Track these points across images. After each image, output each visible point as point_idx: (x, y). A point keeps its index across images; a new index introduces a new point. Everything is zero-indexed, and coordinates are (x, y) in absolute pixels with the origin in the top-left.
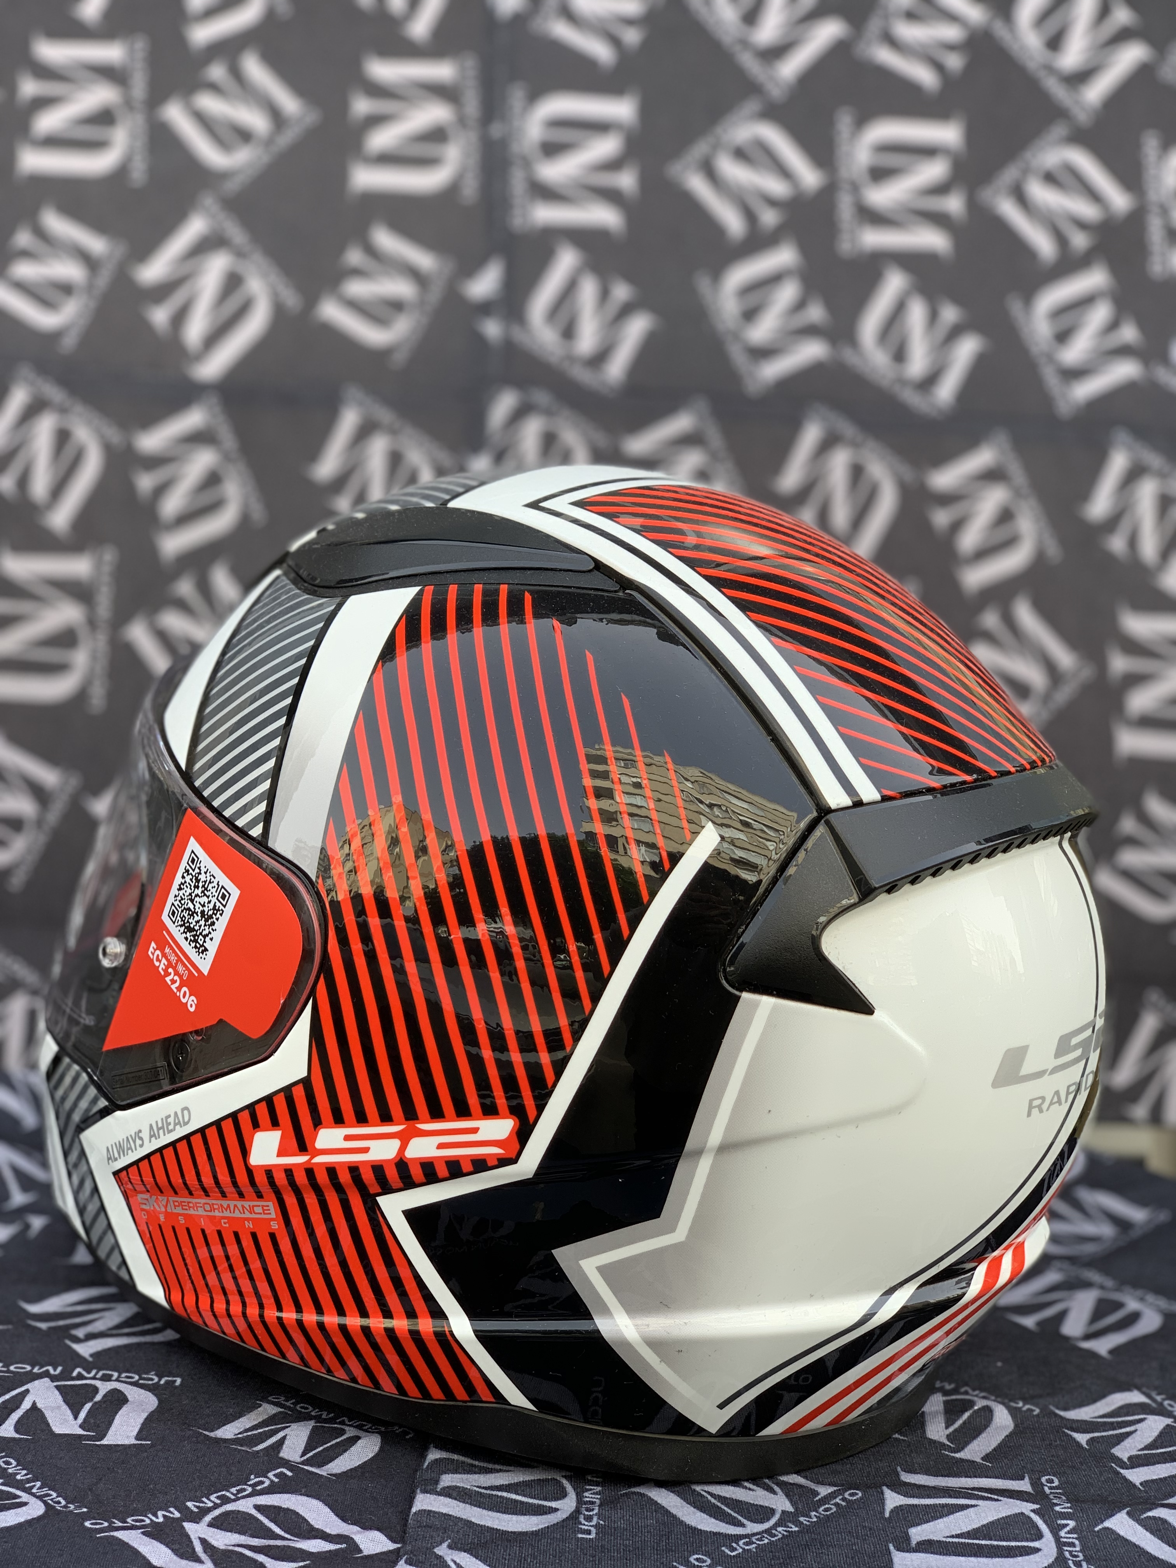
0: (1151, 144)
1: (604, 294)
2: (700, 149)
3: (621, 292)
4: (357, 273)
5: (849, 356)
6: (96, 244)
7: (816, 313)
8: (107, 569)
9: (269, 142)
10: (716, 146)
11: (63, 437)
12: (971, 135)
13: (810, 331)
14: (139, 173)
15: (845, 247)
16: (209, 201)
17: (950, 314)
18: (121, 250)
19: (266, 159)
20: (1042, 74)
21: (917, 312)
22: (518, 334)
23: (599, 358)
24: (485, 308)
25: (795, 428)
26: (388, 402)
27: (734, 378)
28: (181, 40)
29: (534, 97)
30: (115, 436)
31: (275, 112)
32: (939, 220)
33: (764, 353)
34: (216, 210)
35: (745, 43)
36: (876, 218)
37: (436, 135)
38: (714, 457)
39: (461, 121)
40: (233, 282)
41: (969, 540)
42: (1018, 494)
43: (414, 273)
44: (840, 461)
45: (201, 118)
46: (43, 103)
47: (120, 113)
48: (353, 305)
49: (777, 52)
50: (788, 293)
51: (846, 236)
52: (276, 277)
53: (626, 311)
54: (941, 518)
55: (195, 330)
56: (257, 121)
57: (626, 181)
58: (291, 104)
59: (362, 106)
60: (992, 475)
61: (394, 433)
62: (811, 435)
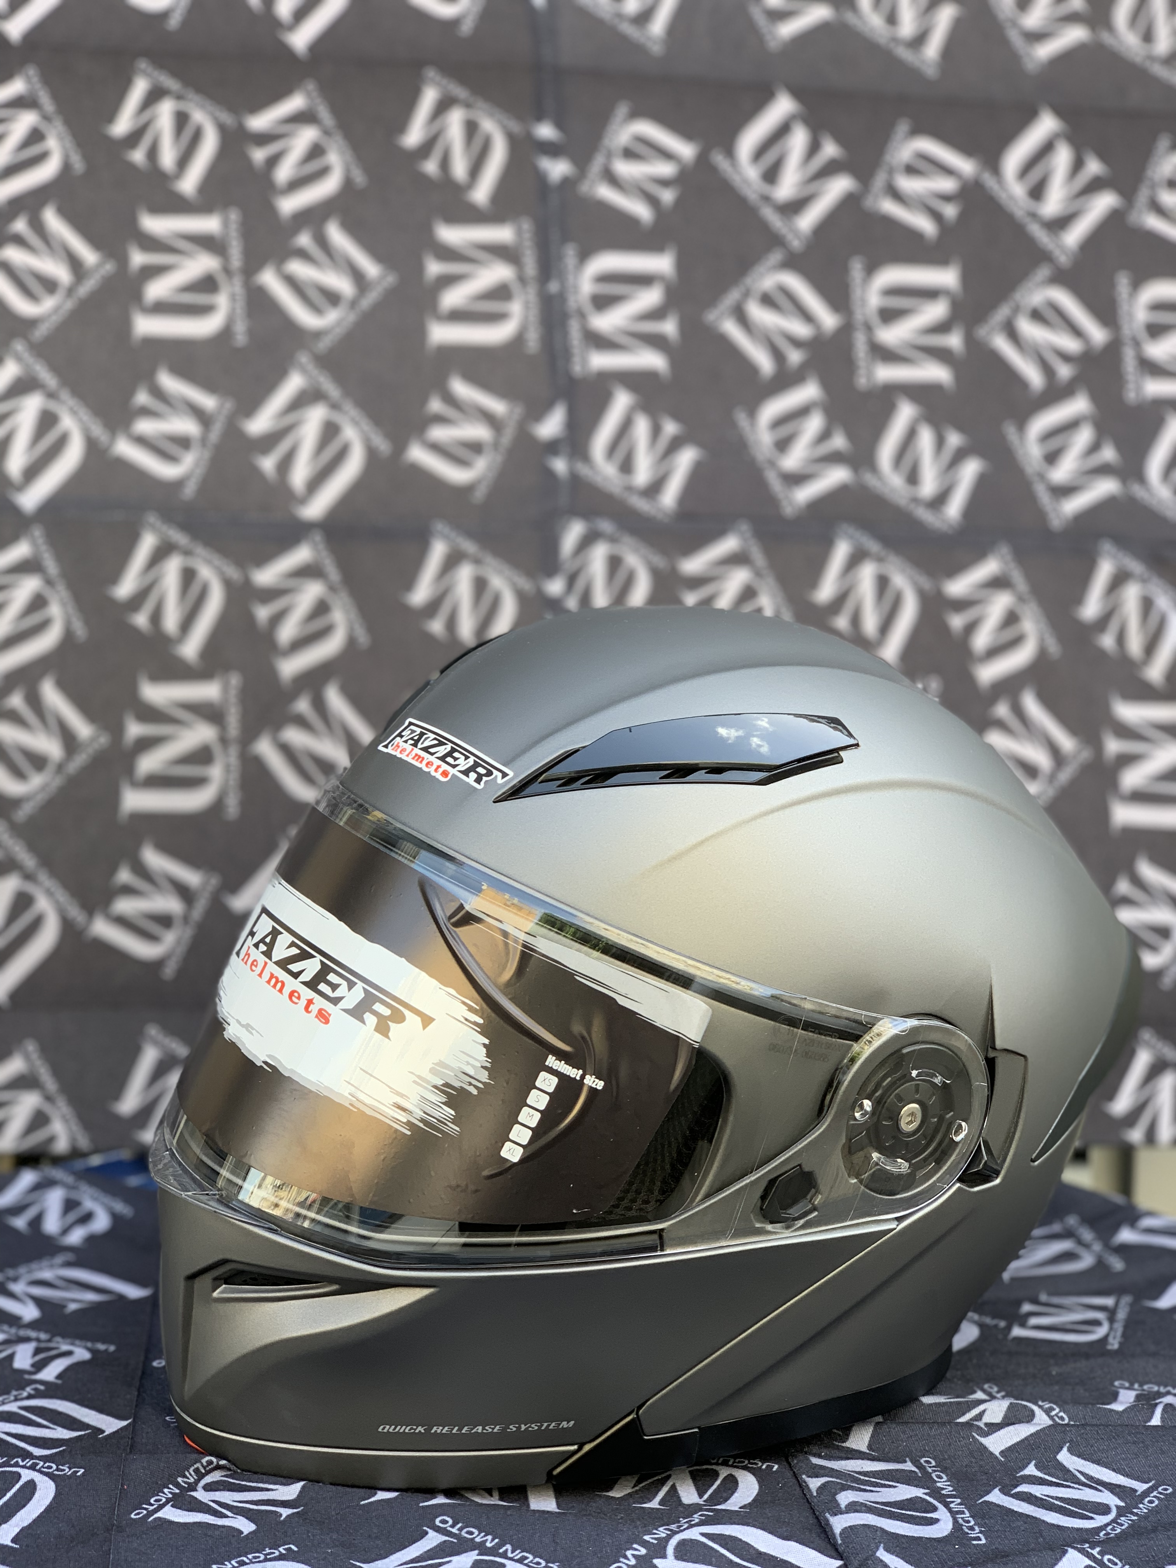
0: (1123, 282)
1: (656, 431)
2: (733, 296)
3: (670, 428)
4: (439, 419)
5: (869, 479)
6: (208, 402)
7: (839, 442)
8: (233, 693)
9: (353, 304)
10: (747, 294)
11: (188, 576)
12: (966, 278)
13: (835, 458)
14: (241, 335)
15: (862, 381)
16: (304, 358)
17: (954, 439)
18: (229, 405)
19: (352, 317)
20: (1027, 220)
21: (926, 438)
22: (583, 469)
23: (654, 488)
24: (552, 447)
25: (827, 545)
26: (471, 535)
27: (772, 502)
28: (272, 211)
29: (584, 255)
30: (233, 573)
31: (357, 276)
32: (942, 355)
33: (796, 479)
34: (311, 367)
35: (766, 199)
36: (887, 355)
37: (501, 292)
38: (758, 574)
39: (522, 279)
40: (330, 431)
41: (981, 640)
42: (1021, 599)
43: (488, 418)
44: (867, 573)
45: (292, 282)
46: (152, 272)
47: (221, 279)
48: (437, 448)
49: (795, 207)
50: (814, 424)
51: (862, 372)
52: (366, 425)
53: (675, 445)
54: (957, 622)
55: (299, 476)
56: (343, 285)
57: (669, 327)
58: (371, 268)
59: (434, 268)
60: (998, 583)
61: (477, 561)
62: (841, 551)
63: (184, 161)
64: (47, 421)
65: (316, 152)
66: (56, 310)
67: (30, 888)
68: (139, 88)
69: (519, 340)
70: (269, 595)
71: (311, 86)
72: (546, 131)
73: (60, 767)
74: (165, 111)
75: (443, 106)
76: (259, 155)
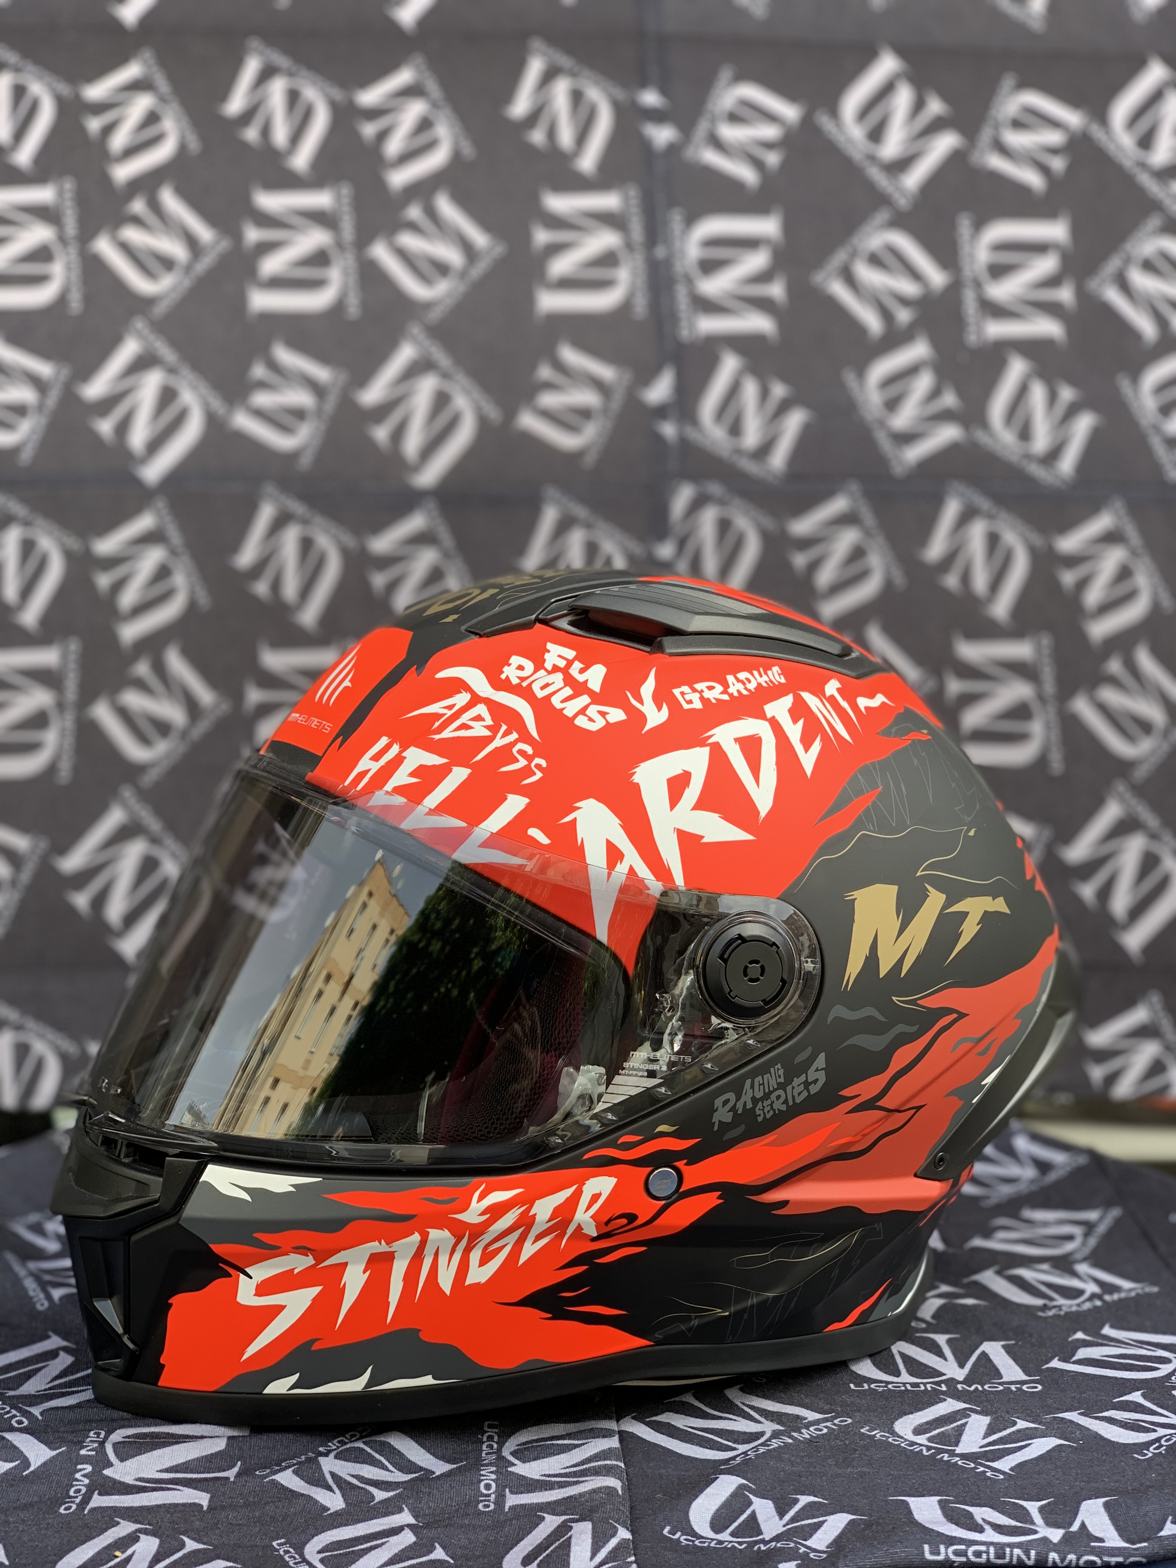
1: (764, 394)
2: (840, 257)
3: (779, 390)
4: (549, 386)
5: (981, 436)
6: (321, 373)
7: (949, 399)
9: (463, 274)
10: (854, 255)
11: (306, 545)
12: (1076, 231)
13: (945, 416)
14: (353, 308)
15: (972, 338)
16: (415, 329)
17: (1067, 394)
18: (343, 377)
19: (462, 288)
20: (1136, 170)
21: (1038, 393)
22: (691, 433)
23: (763, 451)
24: (661, 412)
25: (937, 503)
26: (582, 500)
27: (882, 461)
28: (381, 185)
29: (691, 220)
30: (350, 541)
31: (467, 247)
32: (1052, 309)
33: (906, 438)
34: (421, 337)
35: (872, 158)
36: (997, 311)
37: (608, 259)
38: (868, 533)
39: (629, 246)
40: (441, 400)
41: (1093, 596)
42: (1134, 553)
43: (598, 384)
44: (977, 531)
45: (403, 255)
46: (266, 248)
47: (334, 254)
48: (548, 415)
49: (901, 165)
50: (924, 383)
51: (972, 329)
52: (477, 395)
53: (784, 407)
54: (1068, 578)
55: (412, 444)
56: (452, 256)
57: (776, 290)
58: (479, 238)
59: (542, 237)
60: (1111, 538)
61: (589, 526)
62: (951, 509)
63: (296, 137)
64: (167, 396)
65: (424, 125)
66: (174, 289)
67: (157, 852)
68: (251, 67)
69: (626, 306)
70: (385, 562)
71: (419, 59)
72: (650, 98)
73: (184, 734)
74: (278, 88)
75: (549, 76)
76: (369, 130)
